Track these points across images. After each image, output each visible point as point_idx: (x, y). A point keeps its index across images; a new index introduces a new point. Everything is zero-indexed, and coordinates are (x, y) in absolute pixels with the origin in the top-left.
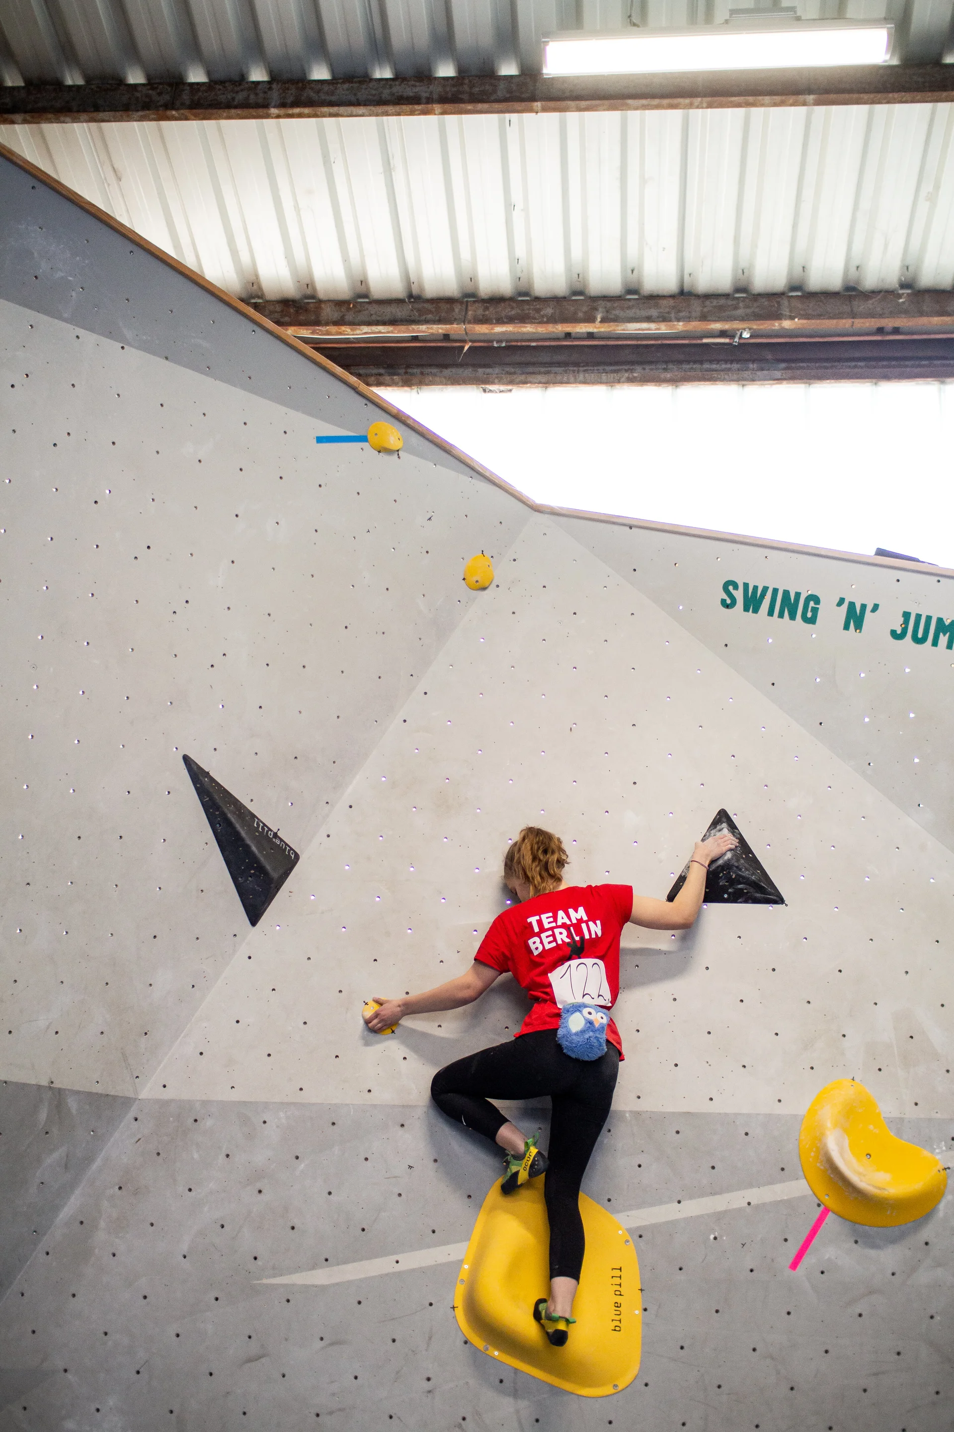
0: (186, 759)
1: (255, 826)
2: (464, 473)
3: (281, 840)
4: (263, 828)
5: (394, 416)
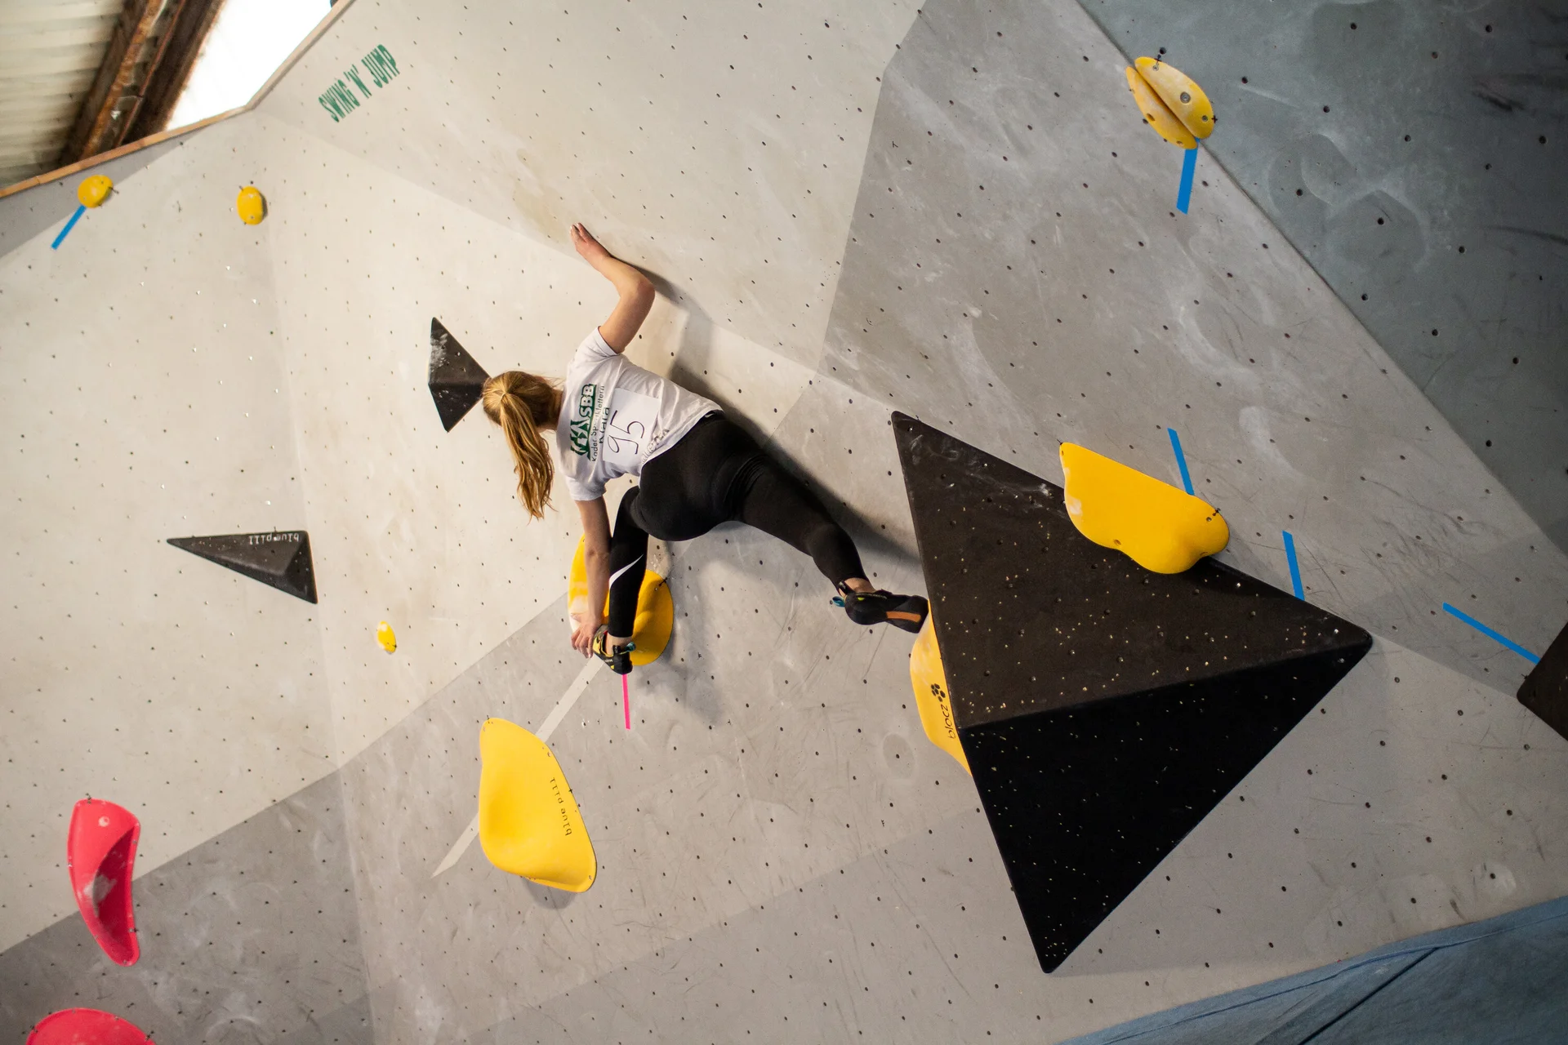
0: (171, 542)
1: (251, 543)
2: (174, 147)
3: (281, 533)
4: (260, 540)
5: (84, 170)
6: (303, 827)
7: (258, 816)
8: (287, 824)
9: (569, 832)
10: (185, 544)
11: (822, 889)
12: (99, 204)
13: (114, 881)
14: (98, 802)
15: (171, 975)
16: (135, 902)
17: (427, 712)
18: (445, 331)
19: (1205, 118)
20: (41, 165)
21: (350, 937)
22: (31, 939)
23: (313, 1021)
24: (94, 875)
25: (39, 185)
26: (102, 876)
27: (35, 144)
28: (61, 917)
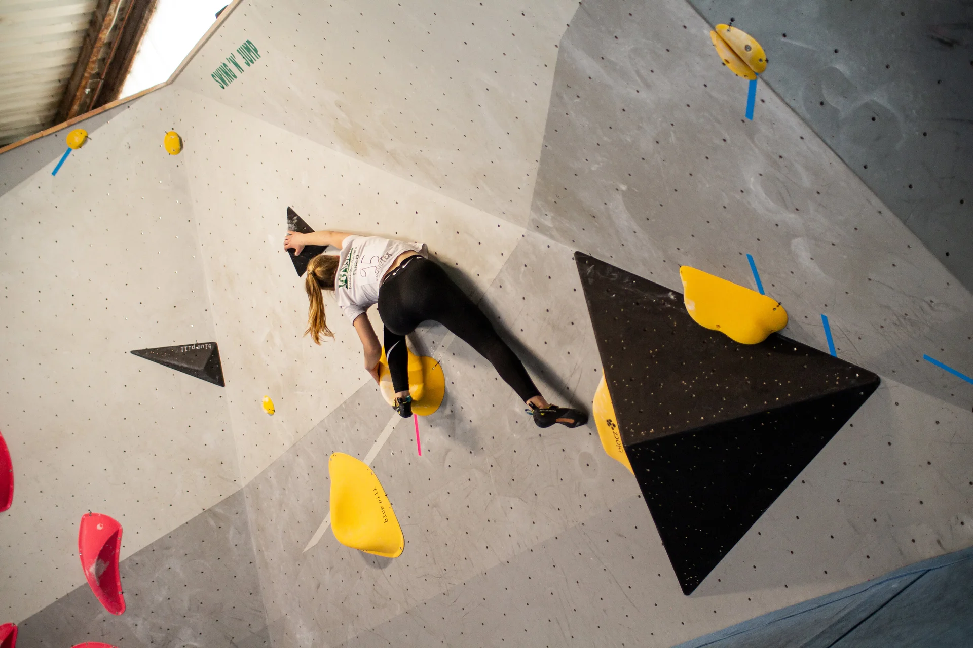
0: (133, 352)
1: (182, 351)
2: (123, 109)
3: (201, 344)
4: (188, 348)
5: (70, 126)
6: (222, 525)
7: (195, 518)
8: (212, 523)
9: (386, 520)
10: (141, 353)
11: (544, 549)
12: (80, 147)
13: (108, 563)
14: (96, 515)
15: (145, 619)
16: (121, 577)
17: (295, 450)
18: (296, 215)
19: (761, 60)
20: (43, 124)
21: (255, 591)
22: (60, 601)
23: (233, 643)
24: (96, 560)
25: (42, 137)
26: (100, 560)
27: (39, 112)
28: (76, 587)
